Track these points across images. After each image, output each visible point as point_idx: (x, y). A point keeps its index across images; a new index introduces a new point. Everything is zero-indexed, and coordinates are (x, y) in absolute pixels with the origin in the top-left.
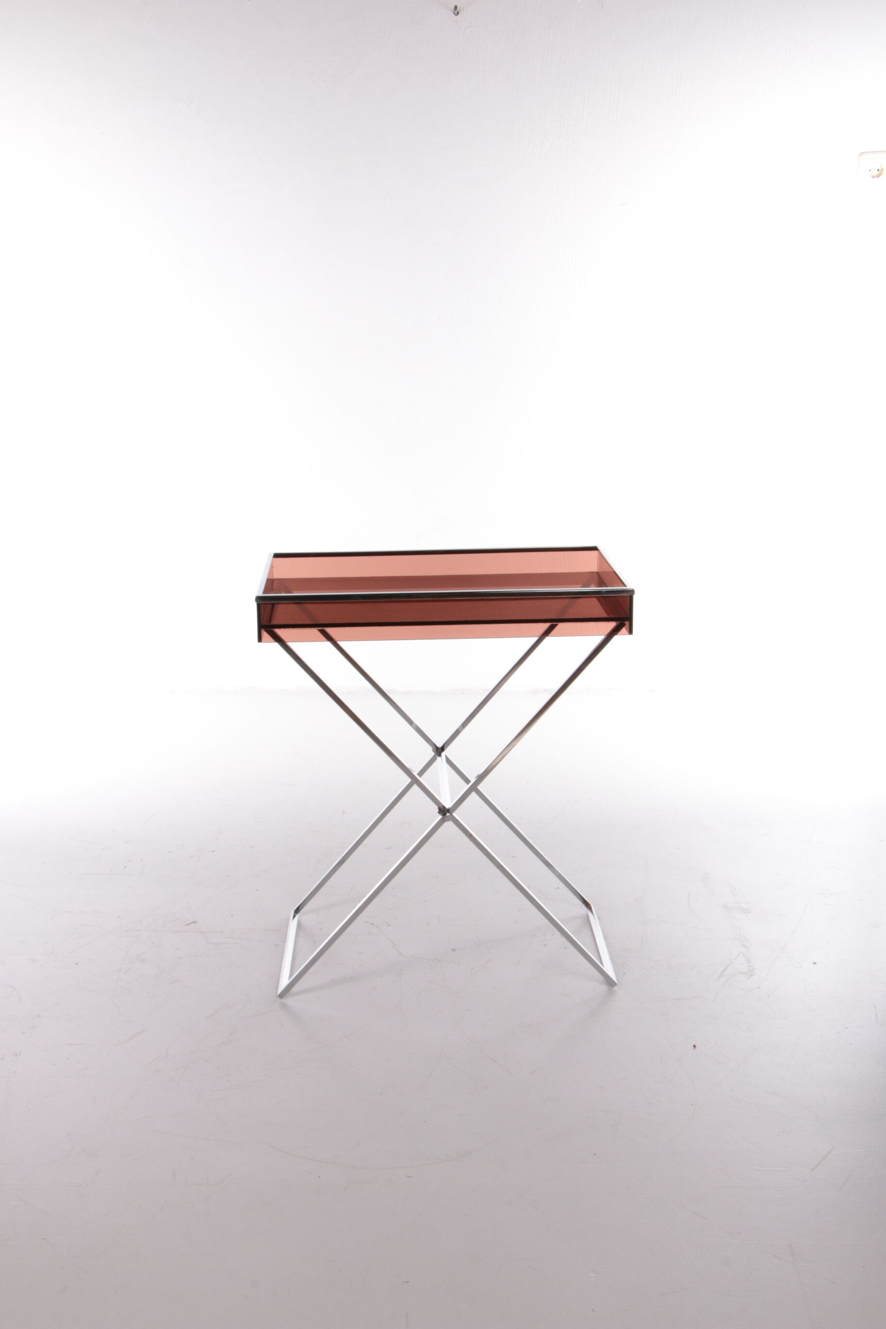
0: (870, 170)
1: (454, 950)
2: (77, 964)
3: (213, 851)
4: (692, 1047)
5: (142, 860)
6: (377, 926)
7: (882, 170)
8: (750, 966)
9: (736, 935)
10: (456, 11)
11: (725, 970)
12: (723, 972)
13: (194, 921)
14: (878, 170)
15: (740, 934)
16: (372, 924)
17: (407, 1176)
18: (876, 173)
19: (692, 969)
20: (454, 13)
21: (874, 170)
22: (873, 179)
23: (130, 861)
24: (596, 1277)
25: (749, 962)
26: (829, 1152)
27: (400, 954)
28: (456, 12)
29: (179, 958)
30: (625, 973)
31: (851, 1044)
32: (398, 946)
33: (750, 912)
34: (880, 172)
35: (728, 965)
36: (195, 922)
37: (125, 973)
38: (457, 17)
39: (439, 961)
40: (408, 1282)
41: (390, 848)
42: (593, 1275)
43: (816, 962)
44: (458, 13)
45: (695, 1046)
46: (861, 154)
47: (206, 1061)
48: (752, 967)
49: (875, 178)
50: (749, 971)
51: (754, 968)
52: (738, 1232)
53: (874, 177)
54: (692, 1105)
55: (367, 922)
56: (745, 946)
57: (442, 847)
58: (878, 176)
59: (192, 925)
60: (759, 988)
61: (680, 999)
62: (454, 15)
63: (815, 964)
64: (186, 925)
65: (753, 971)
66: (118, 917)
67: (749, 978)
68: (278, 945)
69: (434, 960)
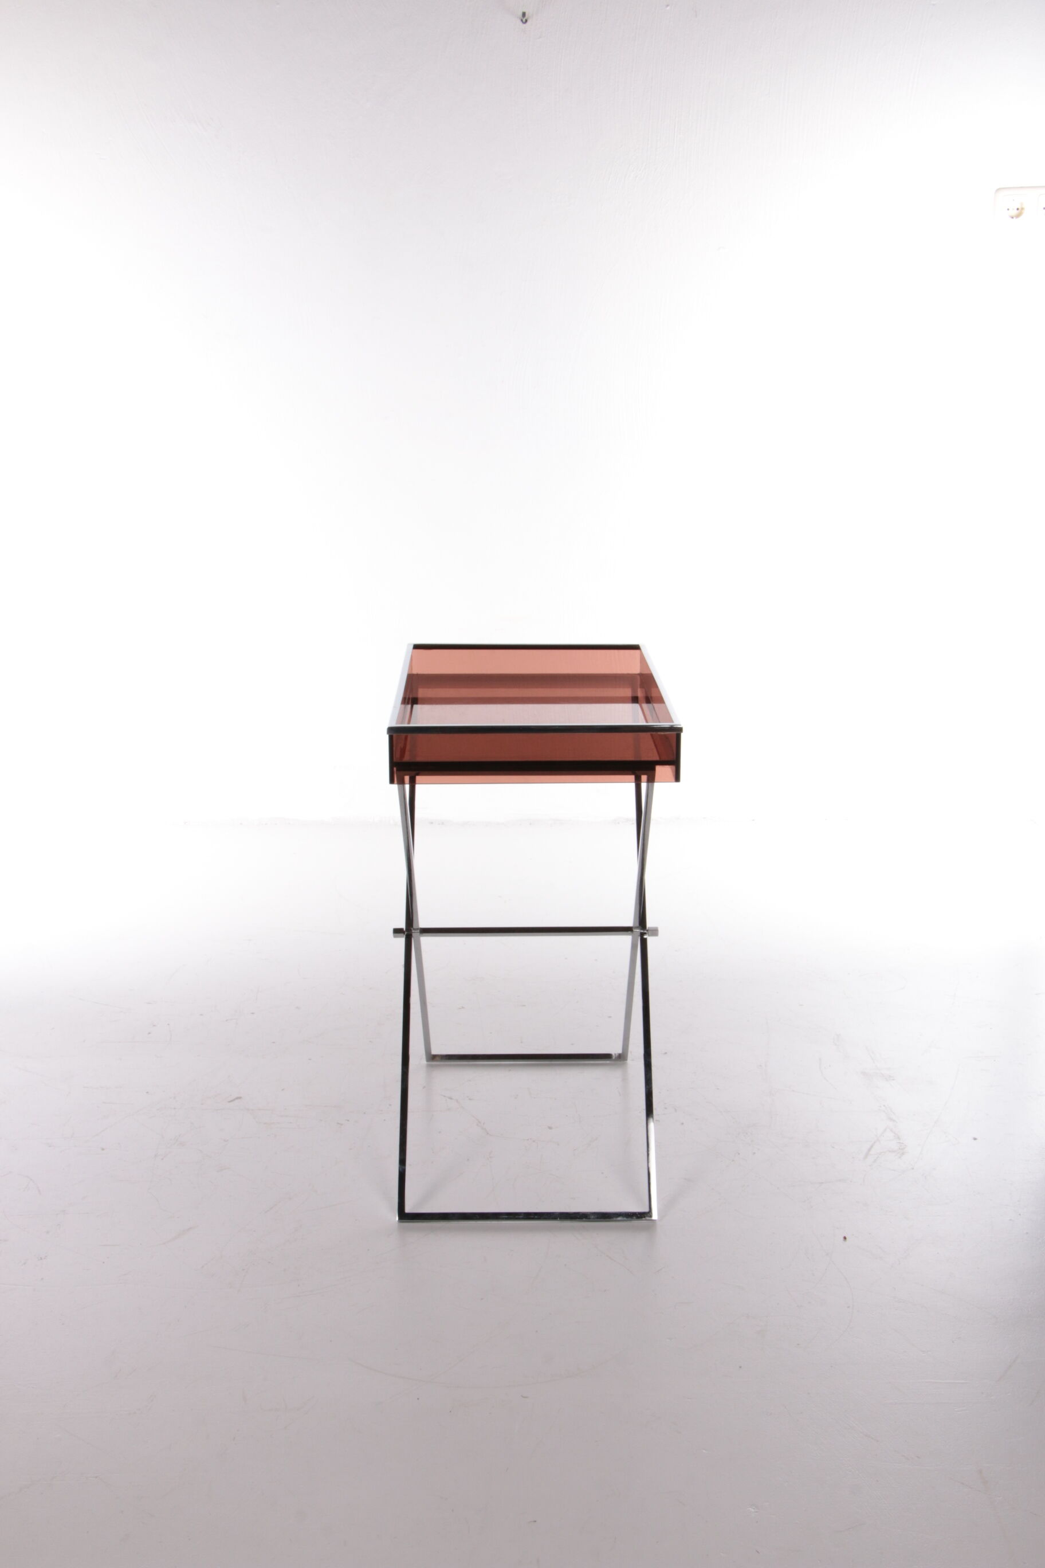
0: (1008, 209)
1: (550, 1128)
2: (103, 1149)
3: (253, 1013)
4: (842, 1239)
5: (168, 1024)
6: (457, 1101)
7: (1022, 209)
8: (899, 1143)
9: (880, 1107)
10: (524, 18)
11: (872, 1147)
12: (869, 1150)
13: (237, 1096)
14: (1018, 209)
15: (884, 1106)
16: (451, 1098)
17: (522, 1396)
18: (1015, 212)
19: (833, 1147)
20: (522, 20)
21: (1013, 209)
23: (154, 1026)
24: (757, 1512)
25: (899, 1138)
26: (1014, 1361)
27: (488, 1134)
28: (524, 20)
29: (225, 1141)
30: (754, 1153)
32: (484, 1124)
33: (893, 1080)
34: (1020, 212)
35: (875, 1142)
36: (239, 1098)
37: (162, 1159)
38: (525, 25)
39: (534, 1141)
40: (535, 1521)
41: (463, 1008)
42: (753, 1510)
43: (976, 1137)
44: (526, 21)
45: (845, 1238)
46: (998, 190)
47: (270, 1263)
48: (903, 1143)
49: (1015, 218)
50: (899, 1148)
51: (905, 1145)
52: (917, 1458)
53: (1012, 218)
54: (848, 1307)
55: (444, 1096)
56: (891, 1120)
57: (524, 1006)
58: (1018, 216)
59: (237, 1101)
60: (913, 1169)
61: (822, 1183)
62: (521, 23)
63: (975, 1139)
64: (229, 1102)
65: (904, 1148)
66: (147, 1093)
67: (900, 1157)
68: (342, 1125)
69: (528, 1140)
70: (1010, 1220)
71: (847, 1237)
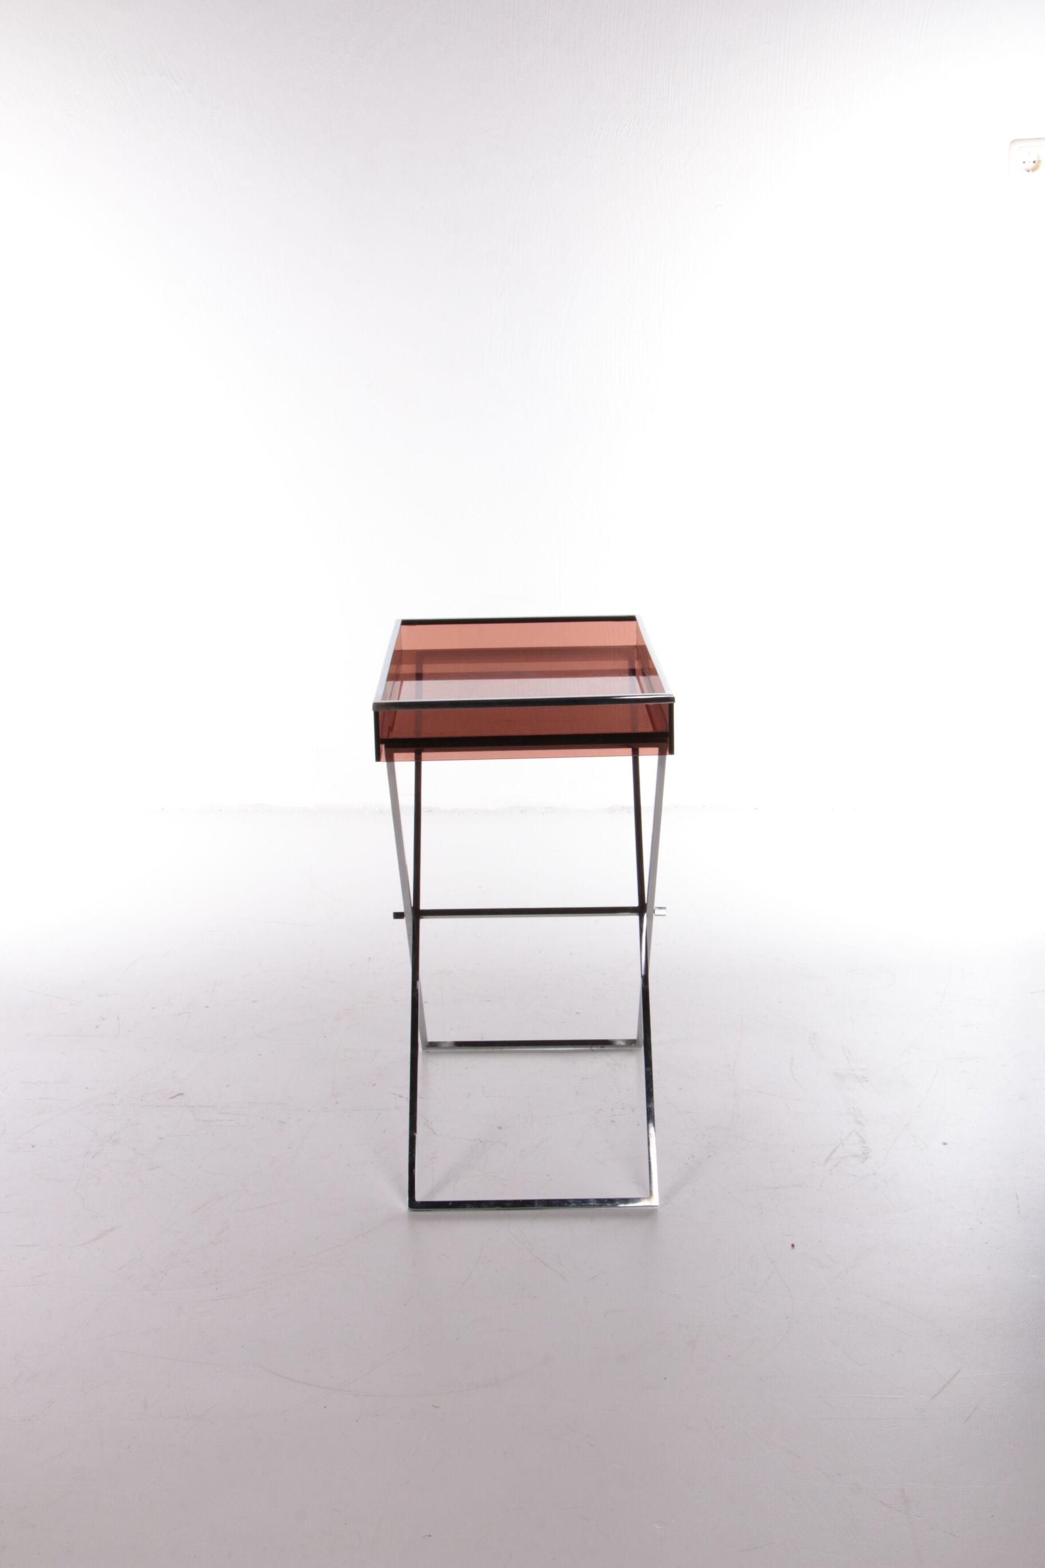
0: (1024, 162)
1: (500, 1128)
2: (33, 1146)
3: (207, 1007)
4: (790, 1246)
5: (118, 1018)
7: (1039, 161)
8: (864, 1147)
9: (849, 1109)
11: (834, 1151)
12: (831, 1154)
13: (180, 1092)
14: (1034, 162)
15: (853, 1108)
16: (401, 1096)
17: (433, 1406)
18: (1031, 165)
19: (794, 1151)
21: (1029, 162)
22: (1027, 173)
23: (103, 1019)
24: (662, 1529)
25: (864, 1142)
26: (955, 1376)
27: (434, 1133)
29: (160, 1139)
30: (710, 1156)
31: (986, 1243)
32: (431, 1123)
33: (867, 1081)
34: (1036, 165)
35: (838, 1146)
36: (182, 1094)
37: (93, 1157)
39: (481, 1142)
40: (429, 1536)
42: (658, 1527)
43: (947, 1142)
45: (793, 1246)
46: (1014, 141)
47: (189, 1265)
48: (867, 1148)
49: (1030, 171)
50: (863, 1153)
51: (870, 1150)
52: (839, 1475)
53: (1028, 171)
54: (787, 1318)
55: (395, 1094)
56: (859, 1123)
57: (490, 1001)
58: (1034, 170)
59: (178, 1097)
60: (875, 1174)
61: (777, 1188)
63: (945, 1144)
64: (171, 1098)
65: (868, 1153)
66: (87, 1088)
67: (863, 1162)
68: (284, 1123)
69: (475, 1140)
70: (971, 1229)
71: (795, 1244)
